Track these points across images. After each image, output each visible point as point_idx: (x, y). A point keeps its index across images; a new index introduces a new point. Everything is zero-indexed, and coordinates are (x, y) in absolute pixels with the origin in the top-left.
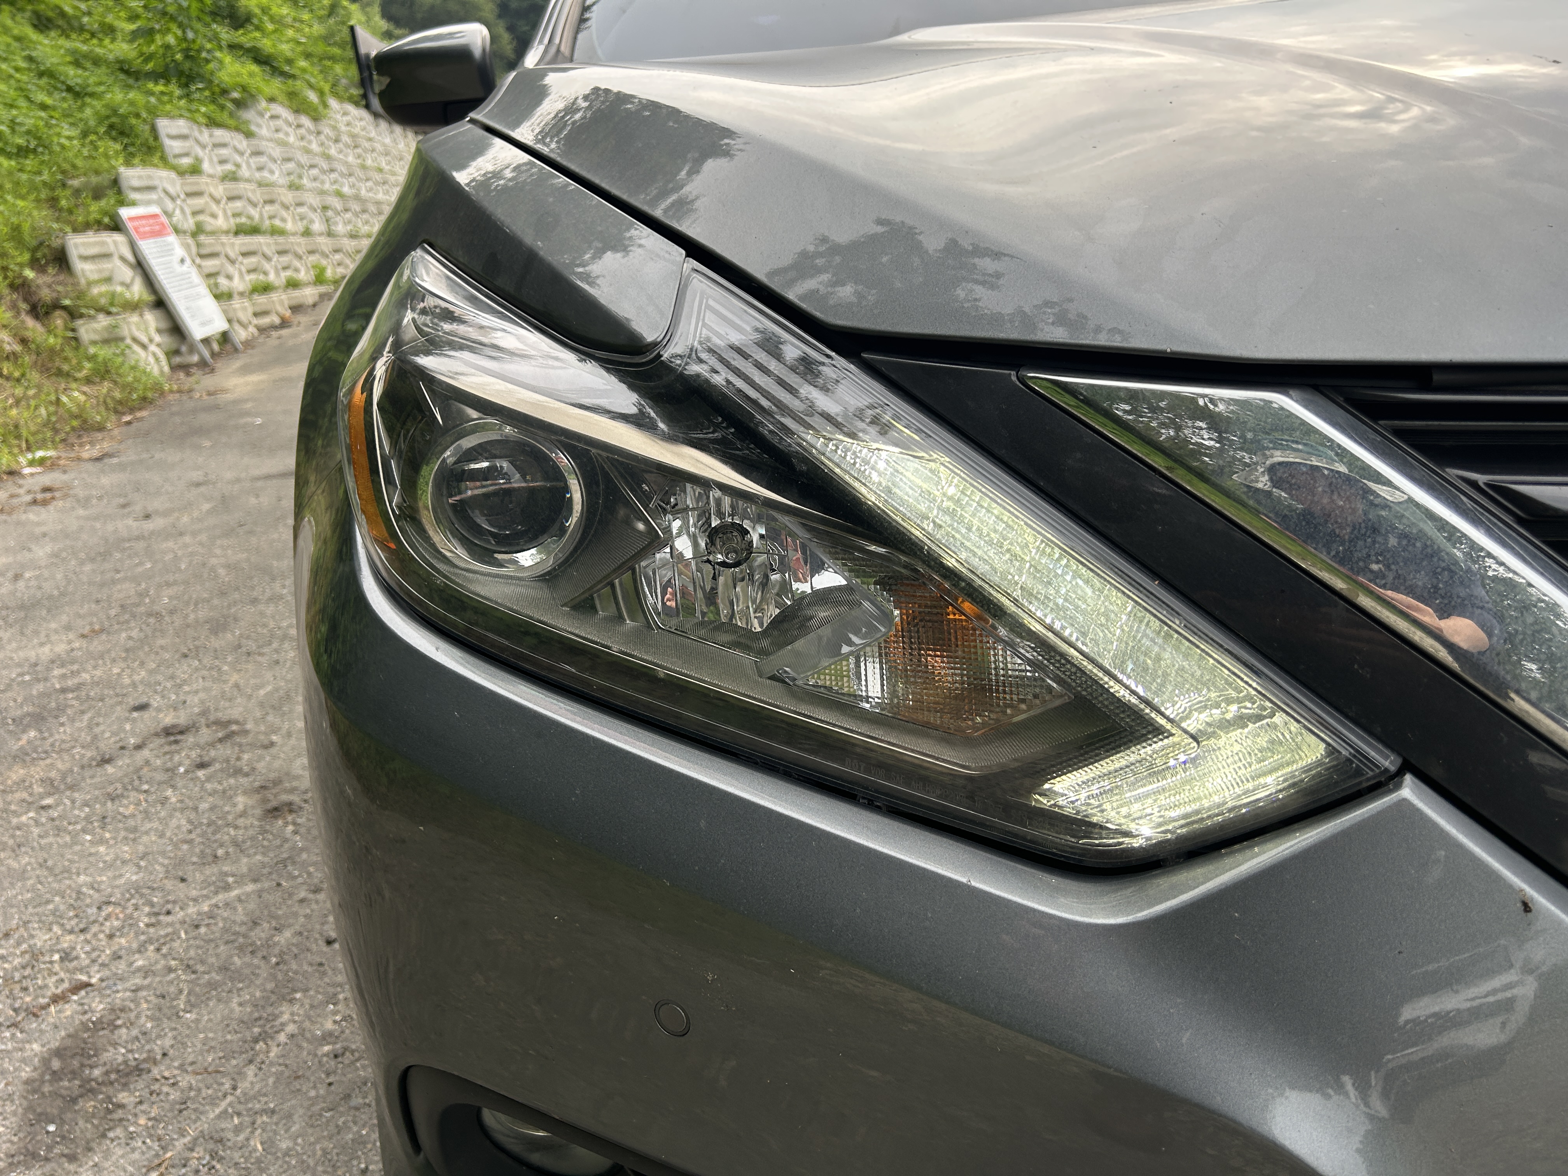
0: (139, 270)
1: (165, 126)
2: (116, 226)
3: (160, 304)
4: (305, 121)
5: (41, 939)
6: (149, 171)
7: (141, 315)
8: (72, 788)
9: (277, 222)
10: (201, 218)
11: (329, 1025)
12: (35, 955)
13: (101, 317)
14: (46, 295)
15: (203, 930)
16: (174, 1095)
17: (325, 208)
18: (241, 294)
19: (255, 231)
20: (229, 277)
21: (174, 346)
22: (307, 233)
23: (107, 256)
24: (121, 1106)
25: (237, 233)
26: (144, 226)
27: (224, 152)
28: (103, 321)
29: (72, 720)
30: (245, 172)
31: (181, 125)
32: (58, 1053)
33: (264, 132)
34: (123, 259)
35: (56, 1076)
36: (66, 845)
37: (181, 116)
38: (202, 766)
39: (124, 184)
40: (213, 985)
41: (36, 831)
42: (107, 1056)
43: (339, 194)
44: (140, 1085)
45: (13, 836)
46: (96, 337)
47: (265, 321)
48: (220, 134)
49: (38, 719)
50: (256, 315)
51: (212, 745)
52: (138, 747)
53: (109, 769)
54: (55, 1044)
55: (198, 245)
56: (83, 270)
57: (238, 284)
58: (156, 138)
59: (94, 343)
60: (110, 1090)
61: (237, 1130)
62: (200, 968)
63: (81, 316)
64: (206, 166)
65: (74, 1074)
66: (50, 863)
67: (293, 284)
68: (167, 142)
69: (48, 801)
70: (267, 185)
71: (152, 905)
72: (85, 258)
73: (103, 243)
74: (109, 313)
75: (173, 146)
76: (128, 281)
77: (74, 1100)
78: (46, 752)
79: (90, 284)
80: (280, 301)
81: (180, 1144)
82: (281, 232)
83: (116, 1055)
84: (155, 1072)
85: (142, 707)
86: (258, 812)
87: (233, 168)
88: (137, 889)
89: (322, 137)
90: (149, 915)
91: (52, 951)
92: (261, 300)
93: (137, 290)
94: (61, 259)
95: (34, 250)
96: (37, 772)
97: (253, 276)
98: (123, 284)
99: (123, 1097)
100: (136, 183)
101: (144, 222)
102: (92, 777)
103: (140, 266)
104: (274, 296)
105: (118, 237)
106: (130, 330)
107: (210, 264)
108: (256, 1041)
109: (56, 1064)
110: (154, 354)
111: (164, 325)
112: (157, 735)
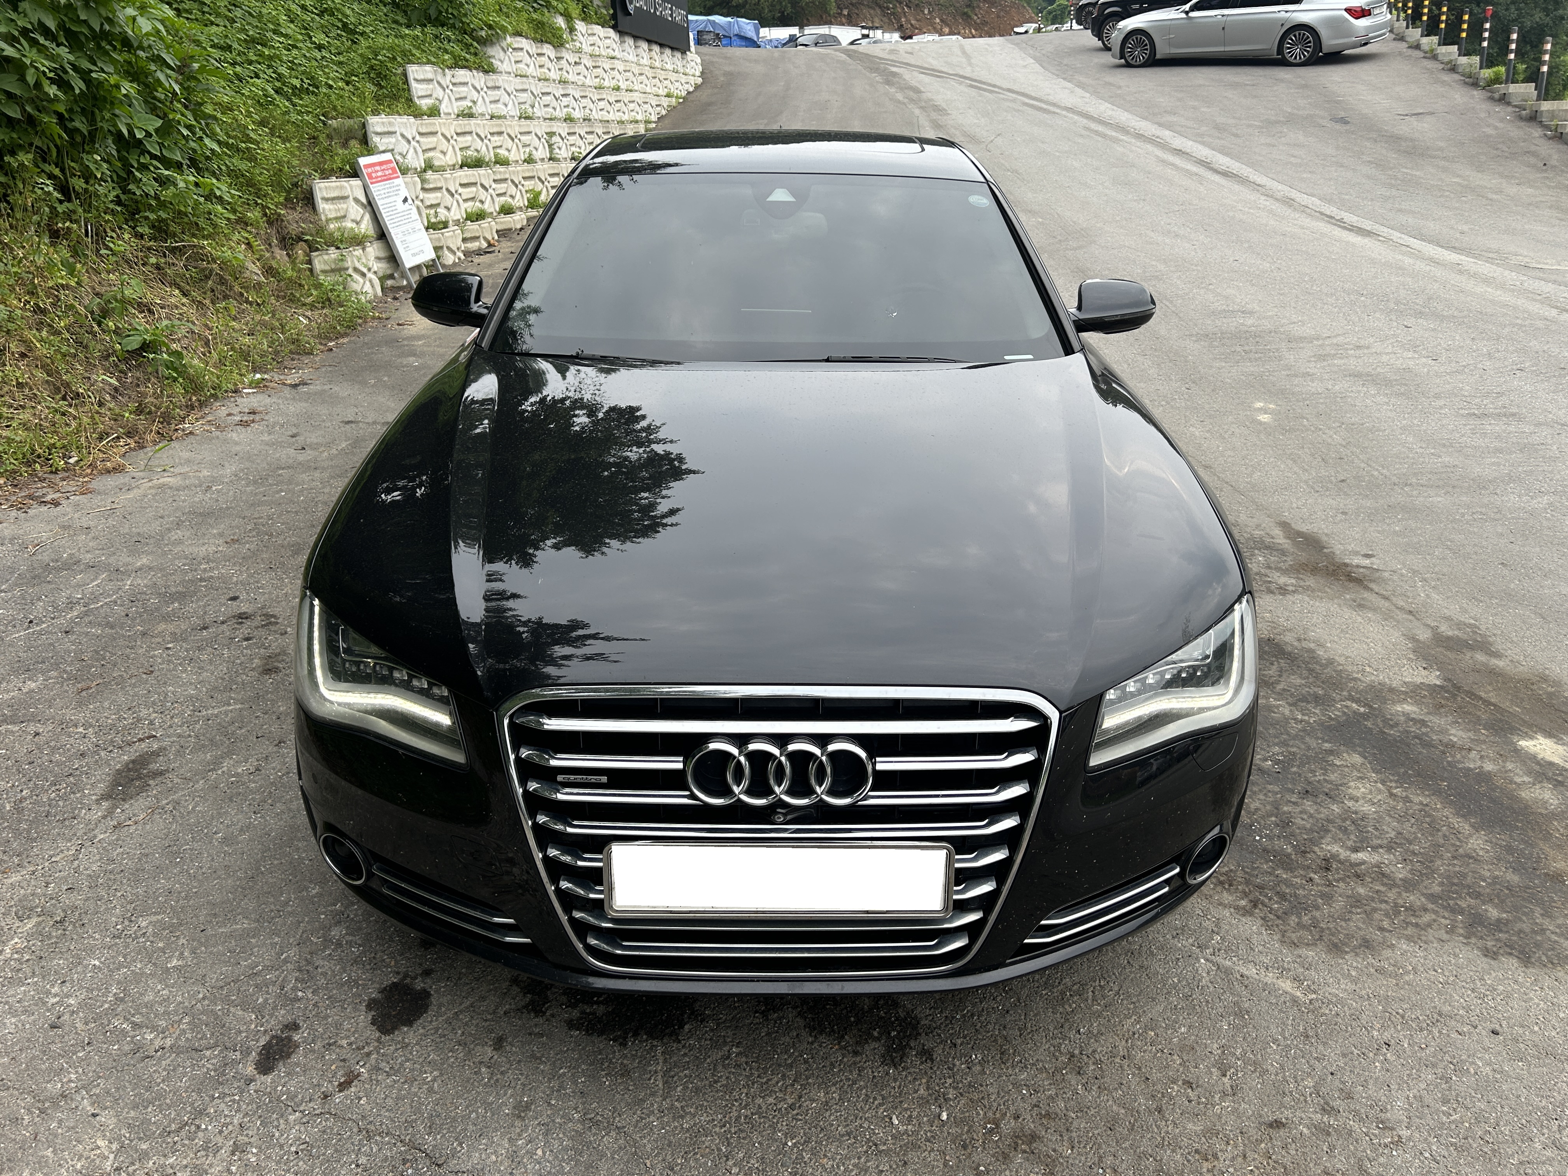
0: (369, 208)
1: (414, 71)
2: (355, 173)
3: (382, 235)
4: (548, 49)
5: (144, 712)
6: (391, 119)
7: (364, 249)
8: (184, 640)
9: (502, 152)
10: (430, 154)
11: (240, 770)
12: (139, 720)
13: (332, 250)
14: (293, 229)
15: (210, 722)
16: (170, 785)
17: (551, 134)
18: (457, 223)
19: (478, 163)
20: (448, 209)
21: (389, 272)
22: (529, 160)
23: (344, 198)
24: (149, 785)
25: (461, 167)
26: (378, 171)
27: (463, 89)
28: (333, 253)
29: (198, 600)
30: (479, 109)
31: (427, 71)
32: (133, 762)
33: (504, 67)
34: (356, 200)
35: (129, 770)
36: (170, 671)
37: (429, 62)
38: (247, 639)
39: (370, 129)
40: (203, 746)
41: (160, 660)
42: (151, 766)
43: (569, 119)
44: (159, 779)
45: (148, 661)
46: (327, 268)
47: (473, 246)
48: (462, 75)
49: (181, 597)
50: (464, 240)
51: (257, 628)
52: (223, 623)
53: (205, 633)
54: (133, 758)
55: (423, 181)
56: (324, 209)
57: (456, 214)
58: (406, 82)
59: (324, 272)
60: (147, 779)
61: (186, 801)
62: (201, 738)
63: (317, 250)
64: (444, 108)
65: (137, 770)
66: (159, 678)
67: (507, 210)
68: (414, 85)
69: (170, 646)
70: (499, 117)
71: (194, 706)
72: (326, 200)
73: (342, 187)
74: (338, 248)
75: (417, 89)
76: (358, 219)
77: (133, 780)
78: (179, 617)
79: (328, 220)
80: (488, 229)
81: (164, 802)
82: (504, 162)
83: (154, 767)
84: (167, 775)
85: (234, 599)
86: (261, 669)
87: (470, 104)
88: (191, 697)
89: (564, 62)
90: (191, 711)
91: (146, 719)
92: (473, 228)
93: (366, 227)
94: (309, 199)
95: (288, 192)
96: (171, 628)
97: (470, 204)
98: (353, 221)
99: (151, 782)
100: (379, 130)
101: (378, 168)
102: (195, 636)
103: (370, 205)
104: (484, 223)
105: (356, 183)
106: (353, 261)
107: (432, 198)
108: (209, 771)
109: (131, 766)
110: (370, 281)
111: (382, 254)
112: (234, 617)
